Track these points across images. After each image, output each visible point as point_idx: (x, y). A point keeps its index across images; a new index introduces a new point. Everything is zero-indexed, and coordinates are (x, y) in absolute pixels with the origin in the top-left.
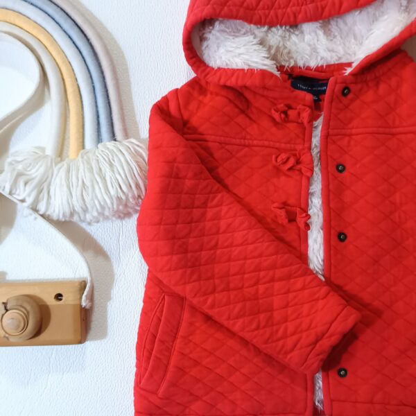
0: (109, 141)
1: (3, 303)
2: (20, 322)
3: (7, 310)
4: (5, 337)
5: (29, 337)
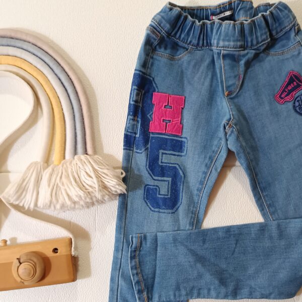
0: (84, 154)
1: (17, 259)
2: (30, 271)
3: (21, 263)
4: (21, 282)
5: (37, 281)
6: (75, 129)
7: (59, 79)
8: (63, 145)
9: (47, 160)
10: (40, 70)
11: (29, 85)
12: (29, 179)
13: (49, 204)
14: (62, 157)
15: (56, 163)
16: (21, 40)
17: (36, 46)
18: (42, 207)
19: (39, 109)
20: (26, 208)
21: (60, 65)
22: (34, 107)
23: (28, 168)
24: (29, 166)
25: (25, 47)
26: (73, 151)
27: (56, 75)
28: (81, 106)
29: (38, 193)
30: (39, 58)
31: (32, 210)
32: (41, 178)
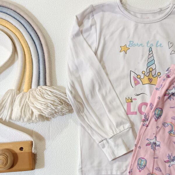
0: (44, 86)
2: (4, 161)
5: (8, 168)
6: (39, 69)
7: (31, 35)
8: (31, 79)
9: (19, 89)
10: (17, 29)
11: (10, 38)
12: (7, 100)
13: (19, 117)
14: (30, 87)
15: (25, 90)
16: (6, 7)
17: (16, 12)
18: (14, 119)
19: (16, 55)
20: (4, 119)
21: (31, 26)
22: (12, 53)
23: (6, 93)
24: (7, 92)
25: (8, 12)
26: (37, 83)
27: (28, 32)
28: (44, 54)
29: (12, 110)
30: (18, 20)
31: (7, 121)
32: (15, 101)
